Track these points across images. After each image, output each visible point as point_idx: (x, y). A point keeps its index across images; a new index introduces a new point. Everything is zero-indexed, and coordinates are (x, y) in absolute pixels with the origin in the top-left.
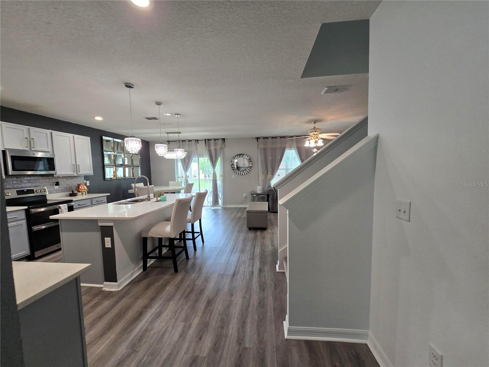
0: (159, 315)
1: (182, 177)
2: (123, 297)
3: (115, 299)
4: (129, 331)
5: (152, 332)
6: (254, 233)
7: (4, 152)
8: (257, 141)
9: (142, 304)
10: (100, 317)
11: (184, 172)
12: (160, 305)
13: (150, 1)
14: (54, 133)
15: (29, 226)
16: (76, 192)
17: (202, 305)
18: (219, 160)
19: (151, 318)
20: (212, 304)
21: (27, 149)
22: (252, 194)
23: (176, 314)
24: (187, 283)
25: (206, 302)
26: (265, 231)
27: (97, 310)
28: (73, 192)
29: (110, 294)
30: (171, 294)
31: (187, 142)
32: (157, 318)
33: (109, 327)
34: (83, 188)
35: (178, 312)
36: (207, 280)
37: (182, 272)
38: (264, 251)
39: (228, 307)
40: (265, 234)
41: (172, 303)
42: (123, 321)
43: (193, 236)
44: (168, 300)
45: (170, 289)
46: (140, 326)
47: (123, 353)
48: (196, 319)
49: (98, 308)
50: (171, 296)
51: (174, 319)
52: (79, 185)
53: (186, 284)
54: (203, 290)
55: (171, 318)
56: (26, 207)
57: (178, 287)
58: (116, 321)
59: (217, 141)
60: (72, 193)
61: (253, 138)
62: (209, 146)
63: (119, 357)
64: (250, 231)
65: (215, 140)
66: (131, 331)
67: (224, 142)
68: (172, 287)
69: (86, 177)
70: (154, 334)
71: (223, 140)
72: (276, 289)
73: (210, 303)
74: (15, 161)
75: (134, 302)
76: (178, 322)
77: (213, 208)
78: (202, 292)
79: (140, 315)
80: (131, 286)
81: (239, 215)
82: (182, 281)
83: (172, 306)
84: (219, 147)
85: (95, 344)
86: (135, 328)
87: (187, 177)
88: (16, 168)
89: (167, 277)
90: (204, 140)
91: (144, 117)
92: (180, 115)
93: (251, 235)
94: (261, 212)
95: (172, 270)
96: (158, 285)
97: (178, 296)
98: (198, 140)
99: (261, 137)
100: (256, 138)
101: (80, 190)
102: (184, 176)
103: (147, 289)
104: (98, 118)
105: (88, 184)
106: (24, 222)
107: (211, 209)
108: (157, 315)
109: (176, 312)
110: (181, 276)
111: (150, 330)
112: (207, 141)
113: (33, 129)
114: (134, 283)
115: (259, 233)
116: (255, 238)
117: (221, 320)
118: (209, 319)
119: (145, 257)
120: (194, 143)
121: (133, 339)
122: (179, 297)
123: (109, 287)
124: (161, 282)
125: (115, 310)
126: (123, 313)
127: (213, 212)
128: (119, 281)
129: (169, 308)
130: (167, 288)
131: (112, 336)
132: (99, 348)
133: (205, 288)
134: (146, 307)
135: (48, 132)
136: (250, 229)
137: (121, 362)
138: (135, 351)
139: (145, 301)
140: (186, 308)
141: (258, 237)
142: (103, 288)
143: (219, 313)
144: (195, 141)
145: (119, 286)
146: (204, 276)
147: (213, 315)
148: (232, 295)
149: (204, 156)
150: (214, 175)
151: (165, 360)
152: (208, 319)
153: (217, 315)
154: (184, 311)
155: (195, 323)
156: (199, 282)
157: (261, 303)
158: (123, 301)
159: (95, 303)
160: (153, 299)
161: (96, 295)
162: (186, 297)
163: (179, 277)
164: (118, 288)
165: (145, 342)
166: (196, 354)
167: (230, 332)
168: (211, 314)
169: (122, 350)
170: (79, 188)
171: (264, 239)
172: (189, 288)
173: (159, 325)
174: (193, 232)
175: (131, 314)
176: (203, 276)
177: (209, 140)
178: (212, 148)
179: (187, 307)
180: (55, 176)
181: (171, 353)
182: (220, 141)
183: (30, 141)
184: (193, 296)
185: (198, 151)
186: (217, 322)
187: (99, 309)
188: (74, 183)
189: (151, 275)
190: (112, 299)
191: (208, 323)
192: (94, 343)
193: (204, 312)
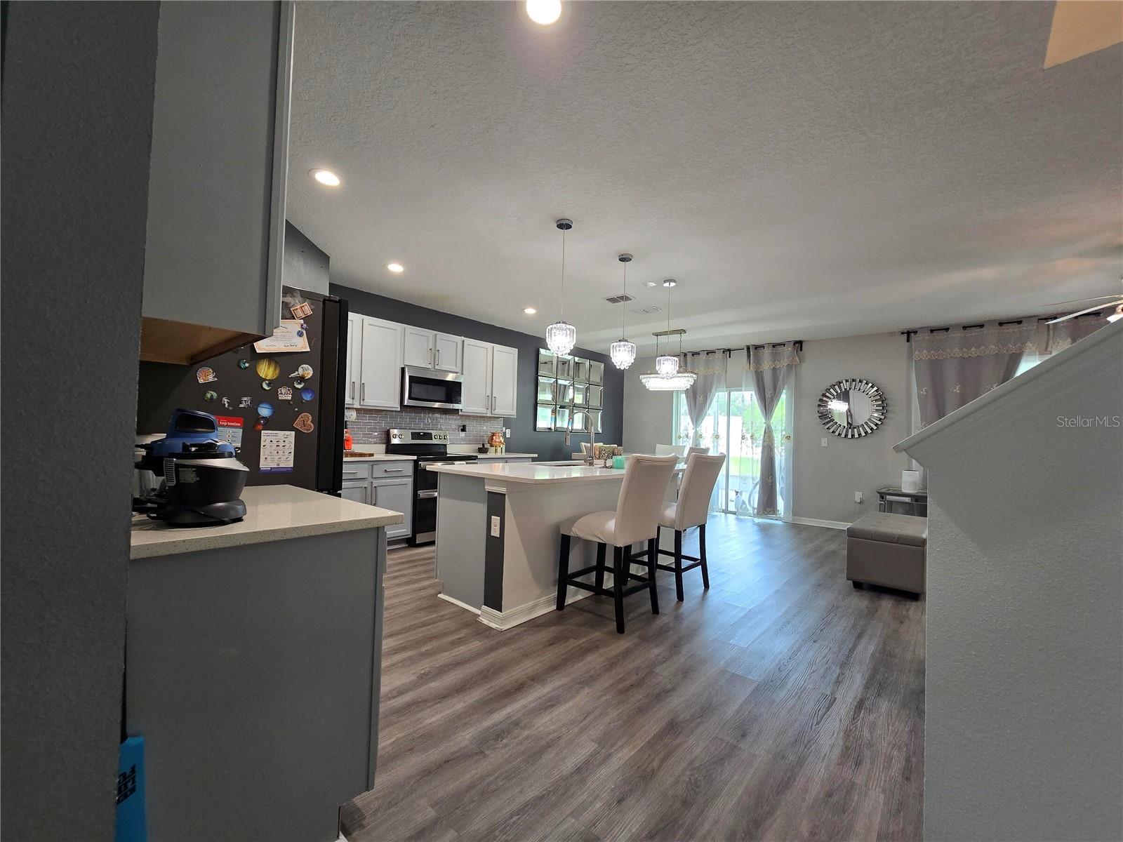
0: (552, 706)
1: (687, 436)
2: (504, 644)
3: (489, 642)
4: (488, 709)
5: (526, 733)
6: (871, 600)
7: (403, 370)
8: (908, 341)
9: (529, 670)
10: (456, 664)
11: (691, 426)
12: (562, 686)
13: (562, 3)
14: (468, 341)
15: (416, 488)
16: (487, 446)
17: (652, 725)
18: (783, 396)
19: (536, 703)
20: (681, 732)
21: (430, 366)
22: (882, 496)
23: (586, 717)
24: (637, 663)
25: (664, 724)
26: (914, 603)
27: (457, 650)
28: (483, 445)
29: (487, 630)
30: (592, 672)
31: (703, 357)
32: (547, 708)
33: (460, 689)
34: (499, 439)
35: (592, 716)
36: (686, 673)
37: (634, 635)
38: (890, 655)
39: (721, 760)
40: (908, 610)
41: (586, 690)
42: (486, 688)
43: (678, 563)
44: (580, 683)
45: (594, 660)
46: (509, 710)
47: (463, 744)
48: (625, 751)
49: (461, 648)
50: (591, 677)
51: (579, 727)
52: (493, 434)
53: (631, 664)
54: (668, 692)
55: (573, 722)
56: (415, 458)
57: (612, 664)
58: (475, 682)
59: (780, 349)
60: (481, 447)
61: (892, 334)
62: (758, 362)
63: (453, 750)
64: (857, 591)
65: (774, 346)
66: (492, 712)
67: (801, 350)
68: (601, 659)
69: (507, 422)
70: (527, 738)
71: (797, 345)
72: (908, 779)
73: (673, 727)
74: (413, 384)
75: (516, 661)
76: (584, 738)
77: (757, 520)
78: (661, 695)
79: (519, 688)
80: (525, 631)
81: (833, 546)
82: (626, 654)
83: (583, 697)
84: (784, 363)
85: (429, 707)
86: (501, 709)
87: (698, 437)
88: (413, 396)
89: (597, 635)
90: (746, 349)
91: (603, 298)
92: (674, 281)
93: (860, 602)
94: (898, 538)
95: (614, 626)
96: (573, 645)
97: (605, 682)
98: (729, 350)
99: (921, 328)
100: (903, 333)
101: (493, 443)
102: (691, 434)
103: (551, 645)
104: (530, 311)
105: (508, 436)
106: (410, 481)
107: (754, 521)
108: (550, 704)
109: (589, 714)
110: (628, 645)
111: (524, 728)
112: (753, 351)
113: (441, 335)
114: (533, 625)
115: (887, 604)
116: (871, 614)
117: (691, 783)
118: (660, 766)
119: (564, 580)
120: (720, 356)
121: (489, 728)
122: (606, 685)
123: (488, 617)
124: (581, 642)
125: (481, 663)
126: (493, 673)
127: (756, 528)
128: (505, 611)
129: (578, 699)
130: (590, 658)
131: (459, 704)
132: (433, 716)
133: (673, 689)
134: (536, 679)
135: (459, 339)
136: (858, 586)
137: (452, 760)
138: (482, 752)
139: (536, 667)
140: (613, 714)
141: (879, 613)
142: (479, 616)
143: (689, 765)
144: (724, 352)
145: (504, 620)
146: (682, 660)
147: (671, 761)
148: (743, 736)
149: (743, 388)
150: (768, 434)
151: (527, 804)
152: (655, 764)
153: (684, 764)
154: (606, 720)
155: (620, 758)
156: (664, 673)
157: (835, 798)
158: (501, 651)
159: (459, 639)
160: (554, 668)
161: (466, 625)
162: (621, 692)
163: (623, 644)
164: (502, 624)
165: (506, 745)
166: (595, 831)
167: (707, 826)
168: (668, 755)
169: (465, 737)
170: (492, 439)
171: (902, 623)
172: (637, 674)
173: (545, 723)
174: (678, 555)
175: (504, 680)
176: (680, 660)
177: (757, 347)
178: (766, 366)
179: (615, 713)
180: (460, 413)
181: (544, 795)
182: (788, 350)
183: (434, 354)
184: (638, 696)
185: (728, 374)
186: (676, 782)
187: (459, 651)
188: (487, 429)
189: (568, 622)
190: (486, 641)
191: (653, 773)
192: (429, 704)
193: (651, 744)
